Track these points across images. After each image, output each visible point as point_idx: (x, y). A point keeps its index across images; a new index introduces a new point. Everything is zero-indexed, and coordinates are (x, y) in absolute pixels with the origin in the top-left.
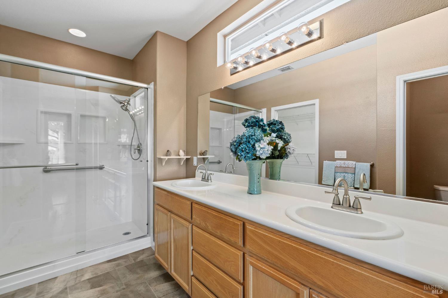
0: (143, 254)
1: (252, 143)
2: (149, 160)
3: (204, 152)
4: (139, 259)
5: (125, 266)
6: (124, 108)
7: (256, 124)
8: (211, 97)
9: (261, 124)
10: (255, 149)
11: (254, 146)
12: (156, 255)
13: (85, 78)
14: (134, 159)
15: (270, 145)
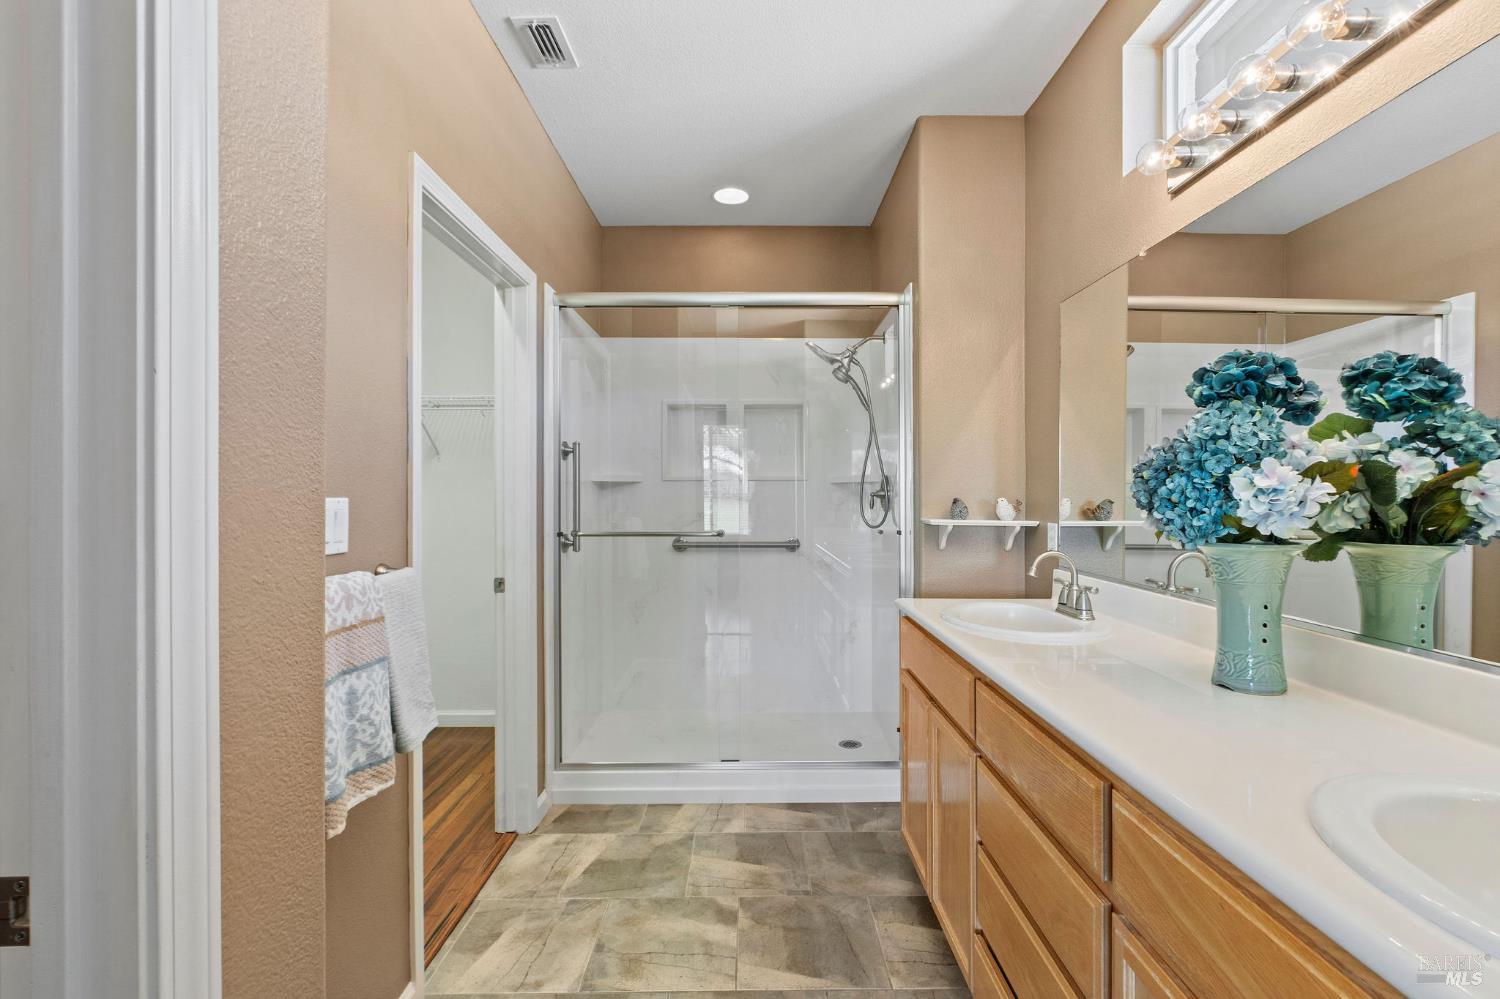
0: (881, 815)
1: (1219, 471)
2: (903, 529)
3: (1098, 506)
4: (866, 825)
5: (826, 834)
6: (840, 376)
7: (1244, 387)
8: (1132, 292)
9: (1273, 387)
10: (1229, 496)
11: (1223, 483)
12: (904, 830)
13: (736, 309)
14: (867, 524)
15: (1318, 479)
